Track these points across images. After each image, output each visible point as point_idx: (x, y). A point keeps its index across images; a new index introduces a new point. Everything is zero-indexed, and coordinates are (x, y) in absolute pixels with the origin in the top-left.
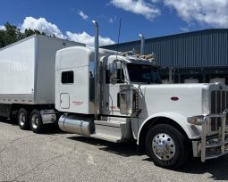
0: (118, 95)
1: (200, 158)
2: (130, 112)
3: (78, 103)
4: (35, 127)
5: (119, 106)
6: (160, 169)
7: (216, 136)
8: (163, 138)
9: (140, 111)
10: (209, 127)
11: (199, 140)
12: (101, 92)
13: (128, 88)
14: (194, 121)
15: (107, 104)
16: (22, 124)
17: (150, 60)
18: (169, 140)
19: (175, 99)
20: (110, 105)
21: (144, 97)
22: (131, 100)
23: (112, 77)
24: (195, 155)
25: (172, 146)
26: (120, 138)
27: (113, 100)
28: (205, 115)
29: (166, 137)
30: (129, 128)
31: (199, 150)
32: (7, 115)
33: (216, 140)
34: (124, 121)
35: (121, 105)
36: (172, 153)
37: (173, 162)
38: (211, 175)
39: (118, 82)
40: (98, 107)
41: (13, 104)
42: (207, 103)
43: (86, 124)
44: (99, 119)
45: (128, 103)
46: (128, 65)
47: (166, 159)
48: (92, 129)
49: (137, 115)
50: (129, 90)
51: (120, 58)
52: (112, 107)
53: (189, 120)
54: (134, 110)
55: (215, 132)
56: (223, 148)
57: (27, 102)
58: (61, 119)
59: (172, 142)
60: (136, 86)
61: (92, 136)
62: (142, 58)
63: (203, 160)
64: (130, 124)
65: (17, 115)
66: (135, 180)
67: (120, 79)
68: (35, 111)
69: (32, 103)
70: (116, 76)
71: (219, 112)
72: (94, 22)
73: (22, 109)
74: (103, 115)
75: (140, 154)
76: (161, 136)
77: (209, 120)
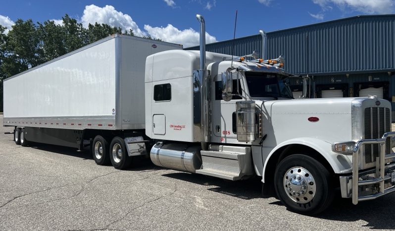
0: (234, 115)
1: (351, 199)
2: (252, 138)
3: (178, 127)
4: (117, 160)
5: (235, 130)
6: (295, 215)
7: (373, 170)
8: (299, 173)
9: (265, 138)
10: (362, 158)
11: (349, 175)
12: (210, 111)
13: (248, 105)
14: (341, 149)
15: (219, 128)
16: (99, 157)
17: (276, 66)
18: (307, 175)
19: (314, 119)
20: (223, 129)
21: (270, 118)
22: (253, 122)
23: (225, 91)
24: (344, 195)
25: (311, 184)
26: (237, 175)
27: (226, 123)
28: (356, 141)
29: (304, 172)
30: (249, 160)
31: (349, 189)
32: (77, 145)
33: (372, 175)
34: (242, 151)
35: (239, 129)
36: (311, 193)
37: (313, 206)
38: (366, 223)
39: (234, 98)
40: (206, 133)
41: (86, 130)
42: (360, 124)
43: (189, 155)
44: (207, 149)
45: (247, 127)
46: (247, 74)
47: (302, 201)
48: (198, 163)
49: (261, 143)
50: (250, 108)
51: (236, 64)
52: (225, 132)
53: (335, 148)
54: (256, 136)
55: (370, 165)
56: (382, 186)
57: (105, 127)
58: (154, 149)
59: (311, 178)
60: (258, 103)
61: (198, 171)
62: (265, 64)
63: (355, 201)
64: (250, 155)
65: (92, 145)
66: (263, 229)
67: (236, 93)
68: (117, 138)
69: (113, 128)
70: (230, 89)
71: (376, 137)
72: (198, 16)
73: (98, 137)
74: (213, 144)
75: (266, 196)
76: (296, 170)
77: (362, 148)
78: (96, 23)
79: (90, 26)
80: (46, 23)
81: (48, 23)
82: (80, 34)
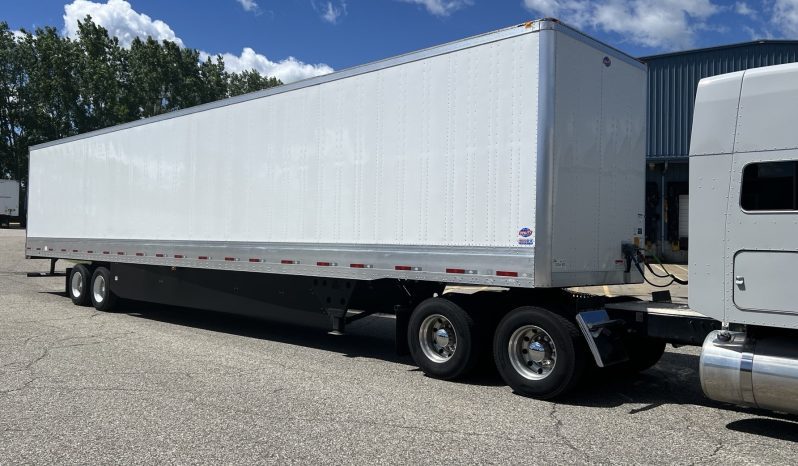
78: (150, 37)
79: (137, 42)
80: (39, 32)
81: (45, 32)
82: (109, 60)
